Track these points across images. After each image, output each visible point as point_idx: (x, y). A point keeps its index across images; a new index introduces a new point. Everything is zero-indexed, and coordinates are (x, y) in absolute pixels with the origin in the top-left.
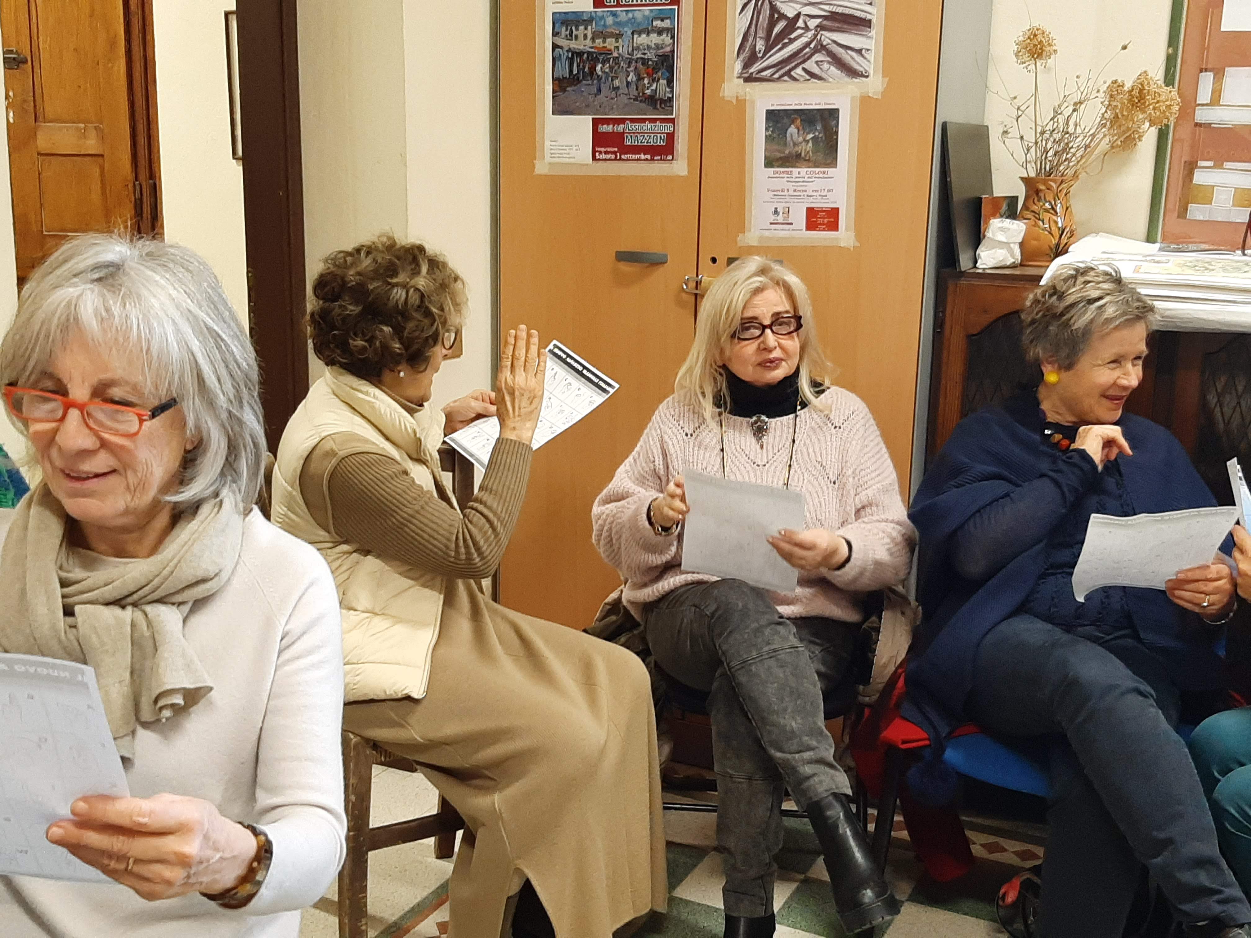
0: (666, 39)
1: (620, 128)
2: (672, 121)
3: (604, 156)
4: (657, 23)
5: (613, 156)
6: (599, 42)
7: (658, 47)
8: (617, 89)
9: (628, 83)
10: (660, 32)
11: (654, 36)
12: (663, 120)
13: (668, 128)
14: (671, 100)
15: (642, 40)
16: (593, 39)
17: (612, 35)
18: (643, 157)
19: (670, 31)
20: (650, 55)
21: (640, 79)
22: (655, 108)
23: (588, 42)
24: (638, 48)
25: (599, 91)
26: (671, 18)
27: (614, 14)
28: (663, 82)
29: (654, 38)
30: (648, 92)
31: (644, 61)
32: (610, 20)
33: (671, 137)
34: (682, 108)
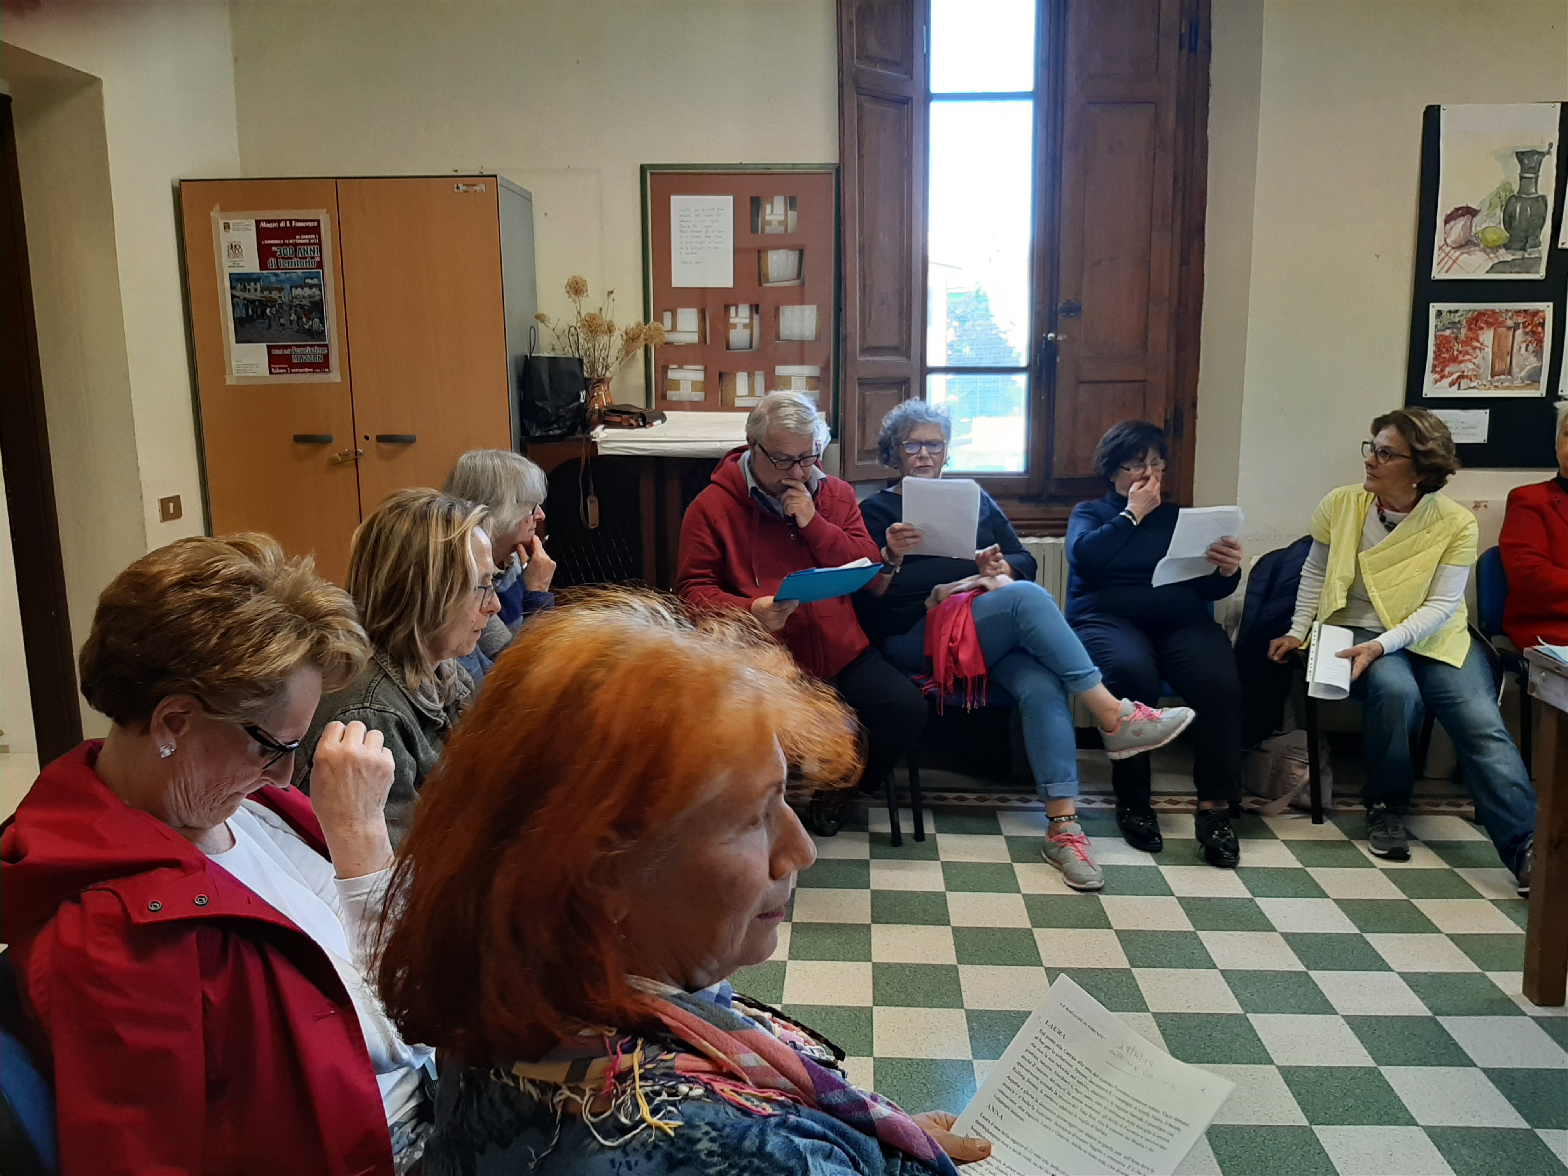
0: (315, 291)
1: (287, 352)
2: (326, 346)
3: (278, 371)
4: (308, 281)
5: (285, 371)
6: (266, 293)
7: (310, 296)
8: (282, 325)
9: (291, 321)
10: (311, 286)
11: (307, 289)
12: (319, 346)
13: (324, 350)
14: (324, 331)
15: (298, 292)
16: (262, 291)
17: (276, 289)
18: (307, 370)
19: (318, 286)
20: (304, 302)
21: (299, 318)
22: (313, 337)
23: (258, 293)
24: (296, 298)
25: (270, 326)
26: (318, 277)
27: (276, 275)
28: (317, 320)
29: (307, 291)
30: (306, 327)
31: (302, 307)
32: (273, 279)
33: (326, 357)
34: (333, 337)
